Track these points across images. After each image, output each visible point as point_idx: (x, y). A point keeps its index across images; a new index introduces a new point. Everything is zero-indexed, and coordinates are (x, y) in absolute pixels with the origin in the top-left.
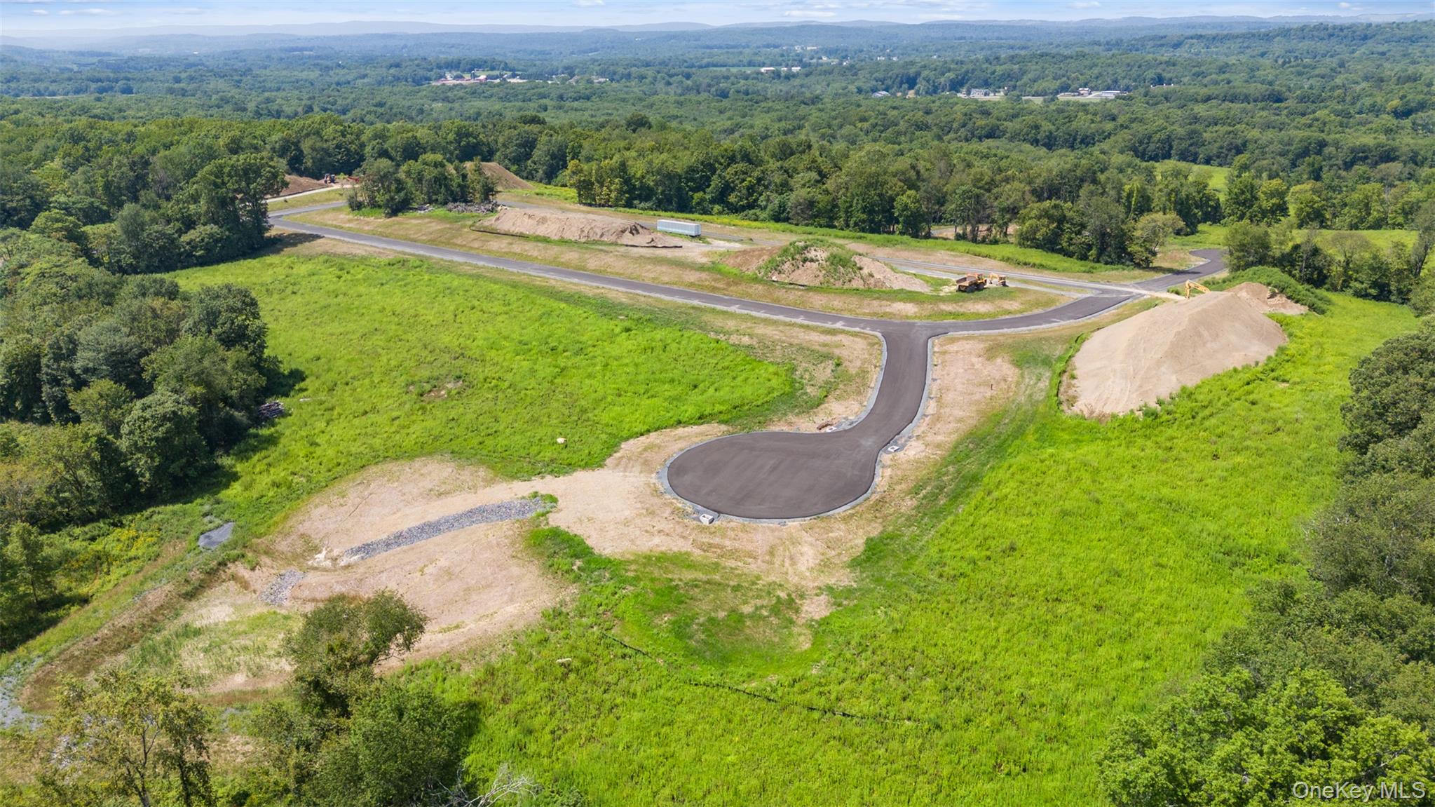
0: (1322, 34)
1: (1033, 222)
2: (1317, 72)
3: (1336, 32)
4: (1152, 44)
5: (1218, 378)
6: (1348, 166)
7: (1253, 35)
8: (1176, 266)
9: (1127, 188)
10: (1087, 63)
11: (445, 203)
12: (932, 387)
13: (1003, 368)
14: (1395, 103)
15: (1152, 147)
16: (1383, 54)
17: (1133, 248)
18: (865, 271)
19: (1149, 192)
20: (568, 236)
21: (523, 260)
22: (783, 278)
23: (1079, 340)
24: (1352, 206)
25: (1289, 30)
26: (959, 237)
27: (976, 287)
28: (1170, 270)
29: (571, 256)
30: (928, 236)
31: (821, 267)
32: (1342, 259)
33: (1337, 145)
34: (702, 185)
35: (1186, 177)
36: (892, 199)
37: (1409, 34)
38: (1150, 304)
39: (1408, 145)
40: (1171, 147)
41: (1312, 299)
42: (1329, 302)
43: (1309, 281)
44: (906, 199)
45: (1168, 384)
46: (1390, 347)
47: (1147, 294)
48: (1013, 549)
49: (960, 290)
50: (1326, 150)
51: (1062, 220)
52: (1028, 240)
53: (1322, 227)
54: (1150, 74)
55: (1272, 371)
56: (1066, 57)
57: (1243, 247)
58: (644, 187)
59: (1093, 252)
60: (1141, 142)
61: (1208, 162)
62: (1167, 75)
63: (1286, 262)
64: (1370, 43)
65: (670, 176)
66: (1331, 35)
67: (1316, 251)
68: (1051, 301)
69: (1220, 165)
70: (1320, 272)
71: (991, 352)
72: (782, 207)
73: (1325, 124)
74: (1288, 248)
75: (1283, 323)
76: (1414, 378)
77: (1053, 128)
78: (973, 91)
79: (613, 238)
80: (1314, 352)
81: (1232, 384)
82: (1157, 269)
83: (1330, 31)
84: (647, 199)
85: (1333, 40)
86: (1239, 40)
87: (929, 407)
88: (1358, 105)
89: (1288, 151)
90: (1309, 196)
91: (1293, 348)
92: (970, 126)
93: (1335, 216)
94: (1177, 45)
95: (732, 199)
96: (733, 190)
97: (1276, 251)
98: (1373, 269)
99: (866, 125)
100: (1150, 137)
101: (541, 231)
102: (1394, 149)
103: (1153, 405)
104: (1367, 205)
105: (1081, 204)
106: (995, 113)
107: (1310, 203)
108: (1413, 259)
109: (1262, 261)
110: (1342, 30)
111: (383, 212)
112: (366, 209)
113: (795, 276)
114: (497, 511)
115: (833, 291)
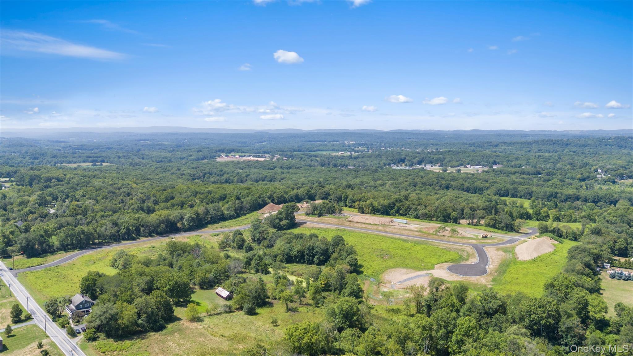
0: (551, 143)
1: (489, 221)
2: (551, 161)
3: (556, 142)
4: (486, 144)
5: (544, 254)
6: (566, 200)
7: (525, 143)
8: (525, 232)
9: (506, 210)
10: (467, 155)
11: (331, 214)
12: (489, 256)
13: (501, 253)
14: (579, 176)
15: (502, 192)
16: (574, 152)
17: (515, 228)
18: (460, 233)
19: (512, 211)
20: (376, 223)
21: (370, 229)
22: (440, 234)
23: (514, 248)
24: (567, 216)
25: (538, 141)
26: (469, 224)
27: (486, 237)
28: (524, 233)
29: (380, 228)
30: (459, 223)
31: (450, 232)
32: (565, 231)
33: (561, 193)
34: (392, 208)
35: (516, 204)
36: (450, 214)
38: (525, 241)
39: (584, 194)
40: (508, 193)
41: (559, 240)
42: (563, 241)
43: (558, 236)
44: (454, 214)
45: (535, 255)
46: (573, 247)
47: (523, 239)
48: (517, 278)
49: (483, 237)
50: (558, 195)
51: (496, 220)
52: (488, 225)
53: (560, 221)
54: (491, 160)
55: (554, 253)
56: (459, 153)
57: (542, 228)
58: (378, 209)
59: (505, 228)
60: (499, 191)
61: (521, 197)
62: (497, 161)
63: (553, 232)
64: (569, 146)
65: (384, 206)
66: (554, 143)
67: (559, 229)
68: (503, 240)
69: (525, 199)
70: (561, 234)
71: (498, 249)
72: (417, 215)
73: (556, 185)
74: (552, 229)
75: (554, 245)
76: (577, 252)
77: (469, 185)
78: (427, 165)
79: (388, 224)
80: (561, 250)
81: (547, 255)
82: (521, 233)
84: (378, 212)
85: (556, 145)
86: (519, 144)
87: (490, 260)
88: (567, 176)
89: (546, 195)
90: (555, 213)
91: (557, 249)
92: (440, 184)
93: (563, 218)
94: (496, 146)
95: (401, 212)
96: (401, 210)
97: (550, 229)
98: (572, 234)
99: (407, 183)
100: (501, 189)
101: (367, 222)
102: (579, 196)
103: (533, 259)
104: (571, 216)
105: (501, 217)
106: (446, 179)
107: (556, 215)
108: (581, 232)
109: (547, 232)
110: (558, 141)
111: (317, 216)
112: (311, 215)
113: (444, 234)
114: (422, 276)
115: (455, 237)
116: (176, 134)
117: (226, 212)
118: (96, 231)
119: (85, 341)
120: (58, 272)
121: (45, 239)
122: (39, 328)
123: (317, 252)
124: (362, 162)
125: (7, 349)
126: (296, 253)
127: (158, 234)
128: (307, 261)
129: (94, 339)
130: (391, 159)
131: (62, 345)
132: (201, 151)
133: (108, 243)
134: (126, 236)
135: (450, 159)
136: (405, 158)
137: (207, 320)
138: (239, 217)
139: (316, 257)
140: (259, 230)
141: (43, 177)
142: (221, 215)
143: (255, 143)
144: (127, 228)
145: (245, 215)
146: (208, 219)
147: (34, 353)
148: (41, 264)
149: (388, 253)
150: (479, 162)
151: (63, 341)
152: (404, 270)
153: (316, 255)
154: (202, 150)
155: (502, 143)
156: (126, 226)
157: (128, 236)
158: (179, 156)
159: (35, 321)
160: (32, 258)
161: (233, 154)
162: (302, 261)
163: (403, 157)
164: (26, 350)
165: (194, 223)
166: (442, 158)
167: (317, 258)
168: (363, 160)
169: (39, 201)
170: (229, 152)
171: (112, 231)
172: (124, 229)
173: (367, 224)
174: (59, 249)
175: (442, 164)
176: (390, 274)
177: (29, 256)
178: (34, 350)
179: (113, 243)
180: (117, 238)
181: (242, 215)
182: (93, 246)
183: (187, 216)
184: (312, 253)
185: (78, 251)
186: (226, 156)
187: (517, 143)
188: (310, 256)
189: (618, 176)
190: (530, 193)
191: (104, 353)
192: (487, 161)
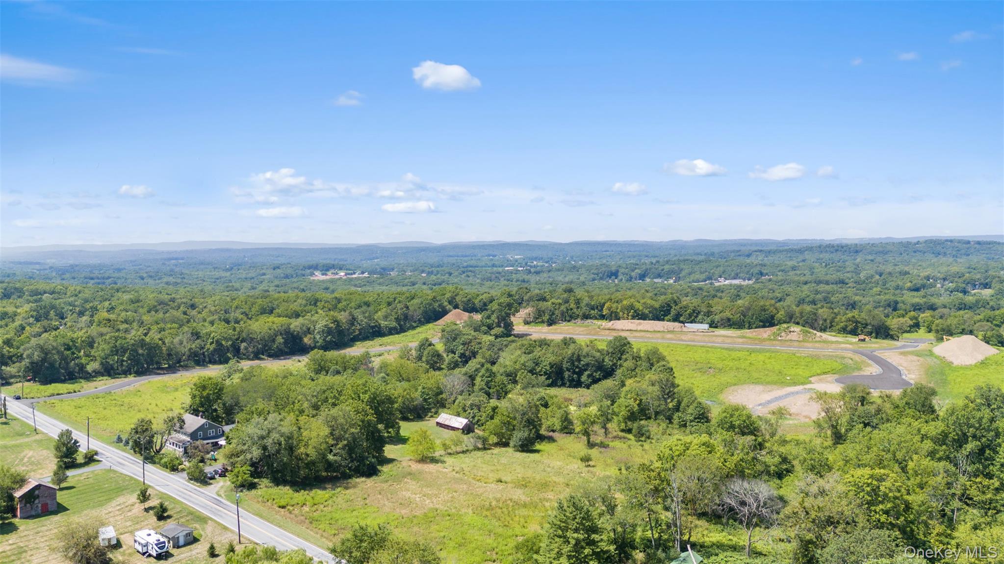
0: (832, 250)
1: (844, 323)
11: (569, 321)
12: (894, 364)
14: (909, 284)
17: (892, 332)
20: (657, 329)
21: (653, 338)
22: (783, 339)
25: (812, 247)
27: (864, 340)
31: (799, 334)
37: (881, 249)
39: (940, 302)
45: (980, 357)
49: (859, 340)
54: (756, 270)
56: (701, 261)
58: (644, 313)
59: (874, 335)
66: (837, 250)
68: (895, 345)
79: (680, 330)
83: (836, 248)
87: (900, 368)
94: (749, 256)
95: (681, 319)
96: (681, 315)
101: (640, 328)
103: (981, 362)
111: (546, 324)
112: (533, 324)
113: (789, 337)
114: (797, 393)
115: (812, 342)
116: (228, 250)
117: (383, 323)
118: (164, 343)
119: (232, 490)
120: (115, 400)
121: (73, 353)
122: (121, 474)
123: (588, 365)
124: (549, 277)
125: (65, 509)
126: (548, 368)
127: (270, 356)
128: (570, 381)
129: (252, 486)
130: (596, 272)
131: (186, 496)
132: (278, 268)
133: (186, 367)
134: (216, 357)
135: (690, 270)
136: (618, 271)
137: (450, 460)
138: (405, 331)
139: (586, 373)
140: (463, 339)
141: (27, 290)
142: (376, 326)
143: (361, 260)
144: (217, 341)
145: (414, 328)
146: (355, 332)
147: (129, 514)
148: (75, 392)
149: (709, 365)
150: (737, 275)
151: (185, 491)
152: (759, 388)
153: (586, 370)
154: (281, 267)
155: (756, 251)
156: (215, 339)
157: (220, 356)
158: (244, 276)
159: (105, 464)
160: (53, 384)
161: (333, 271)
162: (560, 383)
163: (614, 269)
164: (110, 510)
165: (333, 337)
166: (677, 268)
167: (589, 376)
168: (550, 274)
169: (35, 313)
170: (326, 269)
171: (193, 346)
172: (212, 343)
173: (641, 331)
174: (97, 374)
175: (679, 278)
176: (736, 393)
177: (46, 381)
178: (127, 509)
179: (193, 367)
180: (199, 359)
181: (408, 329)
182: (158, 372)
183: (319, 326)
184: (577, 367)
185: (135, 377)
186: (323, 274)
187: (781, 251)
188: (574, 372)
189: (968, 283)
190: (851, 304)
191: (283, 507)
192: (748, 272)
